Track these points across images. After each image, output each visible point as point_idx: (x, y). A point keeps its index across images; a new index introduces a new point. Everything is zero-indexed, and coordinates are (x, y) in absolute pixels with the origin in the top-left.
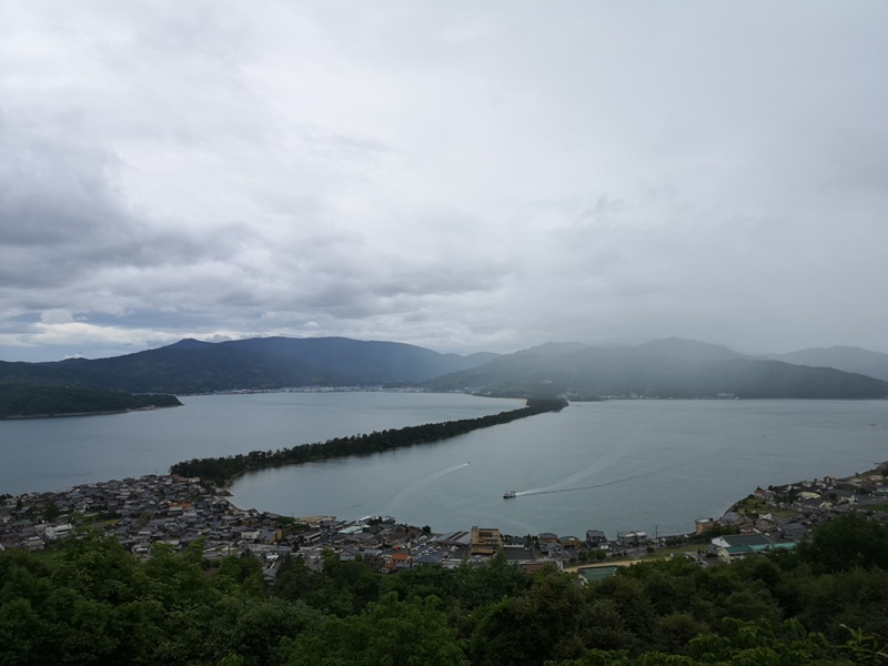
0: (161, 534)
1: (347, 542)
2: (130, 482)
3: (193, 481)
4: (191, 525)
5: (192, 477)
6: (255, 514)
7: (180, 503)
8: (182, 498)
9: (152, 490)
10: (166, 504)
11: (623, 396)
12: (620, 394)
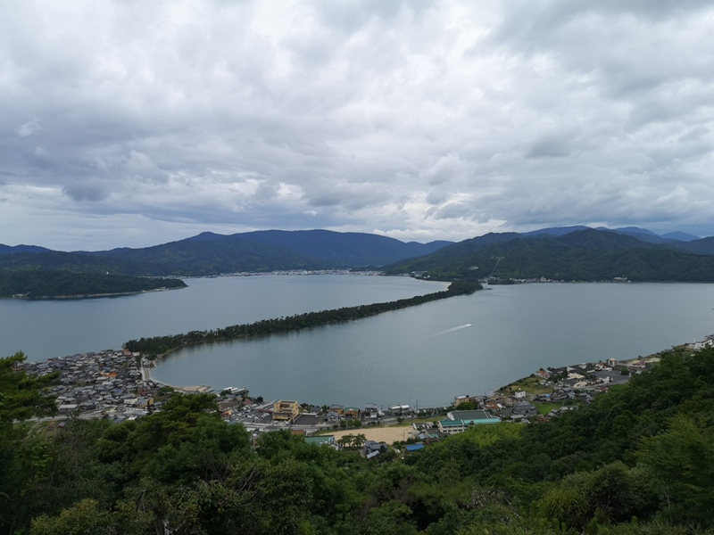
2: (89, 356)
3: (135, 355)
4: (100, 392)
6: (151, 384)
9: (99, 362)
11: (535, 280)
12: (533, 278)
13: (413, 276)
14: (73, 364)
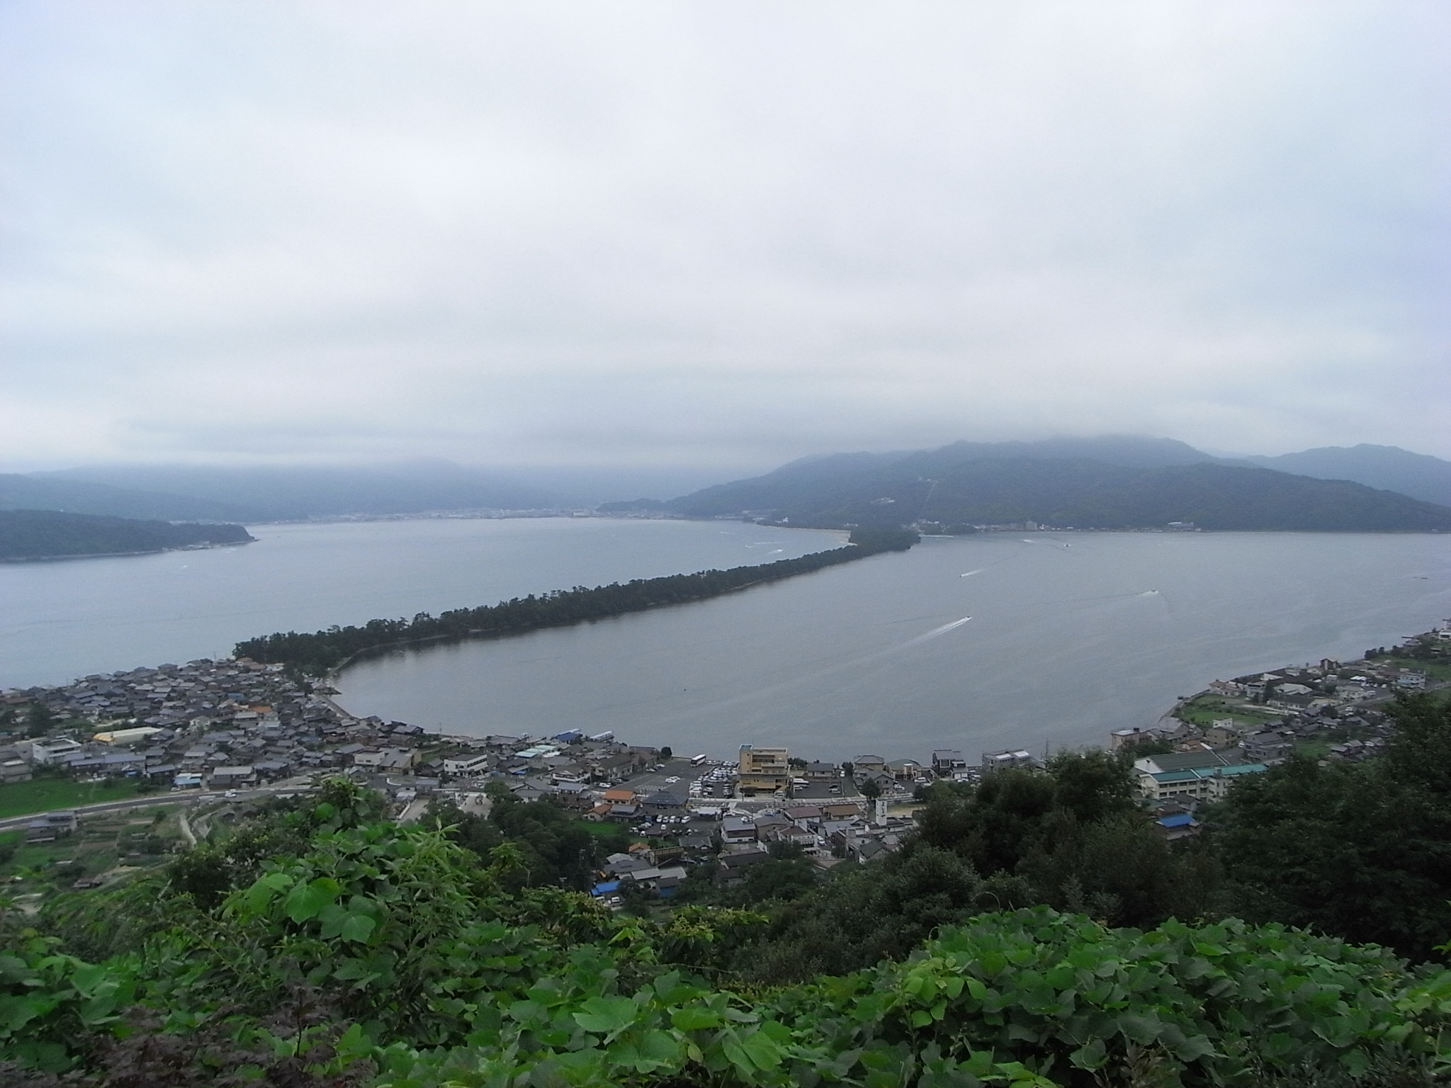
0: (222, 756)
1: (531, 771)
2: (171, 672)
3: (275, 669)
4: (271, 741)
5: (272, 662)
6: (378, 726)
7: (252, 705)
8: (258, 698)
9: (206, 684)
10: (230, 707)
11: (1013, 526)
12: (1008, 522)
13: (748, 520)
14: (147, 687)
